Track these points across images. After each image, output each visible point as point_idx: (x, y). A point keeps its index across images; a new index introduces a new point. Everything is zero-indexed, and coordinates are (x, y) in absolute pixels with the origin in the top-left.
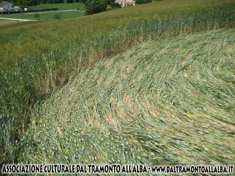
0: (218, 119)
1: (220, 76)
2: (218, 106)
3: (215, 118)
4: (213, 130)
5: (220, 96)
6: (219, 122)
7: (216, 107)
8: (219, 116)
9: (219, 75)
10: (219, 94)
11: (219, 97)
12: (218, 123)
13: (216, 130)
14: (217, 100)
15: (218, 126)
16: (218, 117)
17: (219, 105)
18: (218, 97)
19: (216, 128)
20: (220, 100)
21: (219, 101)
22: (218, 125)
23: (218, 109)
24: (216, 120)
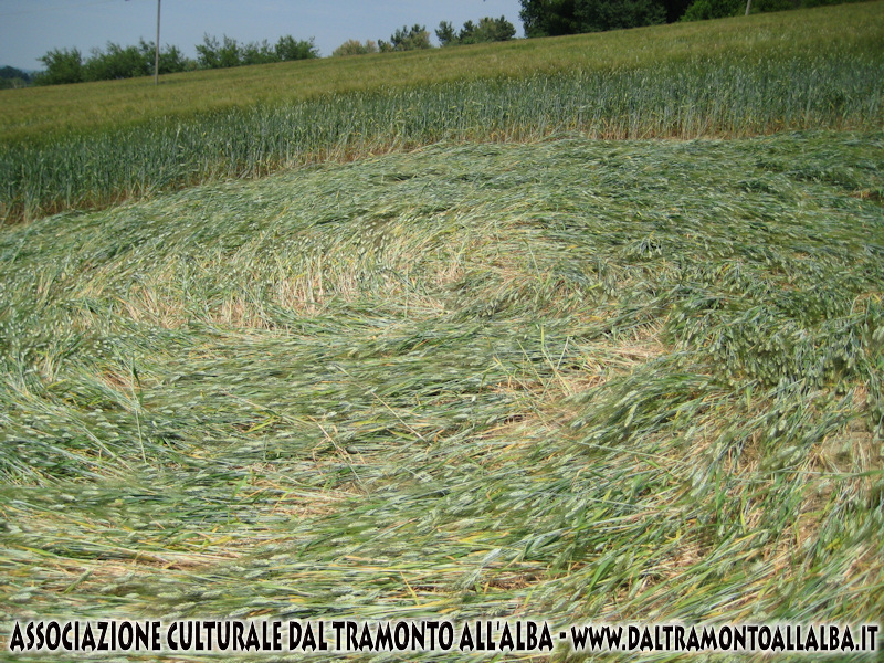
0: (67, 554)
1: (58, 393)
2: (61, 506)
3: (58, 553)
4: (55, 600)
5: (66, 464)
6: (72, 562)
7: (57, 510)
8: (67, 543)
9: (56, 388)
10: (61, 458)
11: (63, 472)
12: (70, 570)
13: (64, 596)
14: (56, 482)
15: (69, 579)
16: (65, 547)
17: (66, 501)
18: (60, 471)
19: (61, 590)
20: (67, 481)
21: (64, 484)
22: (70, 575)
23: (63, 515)
24: (58, 560)
